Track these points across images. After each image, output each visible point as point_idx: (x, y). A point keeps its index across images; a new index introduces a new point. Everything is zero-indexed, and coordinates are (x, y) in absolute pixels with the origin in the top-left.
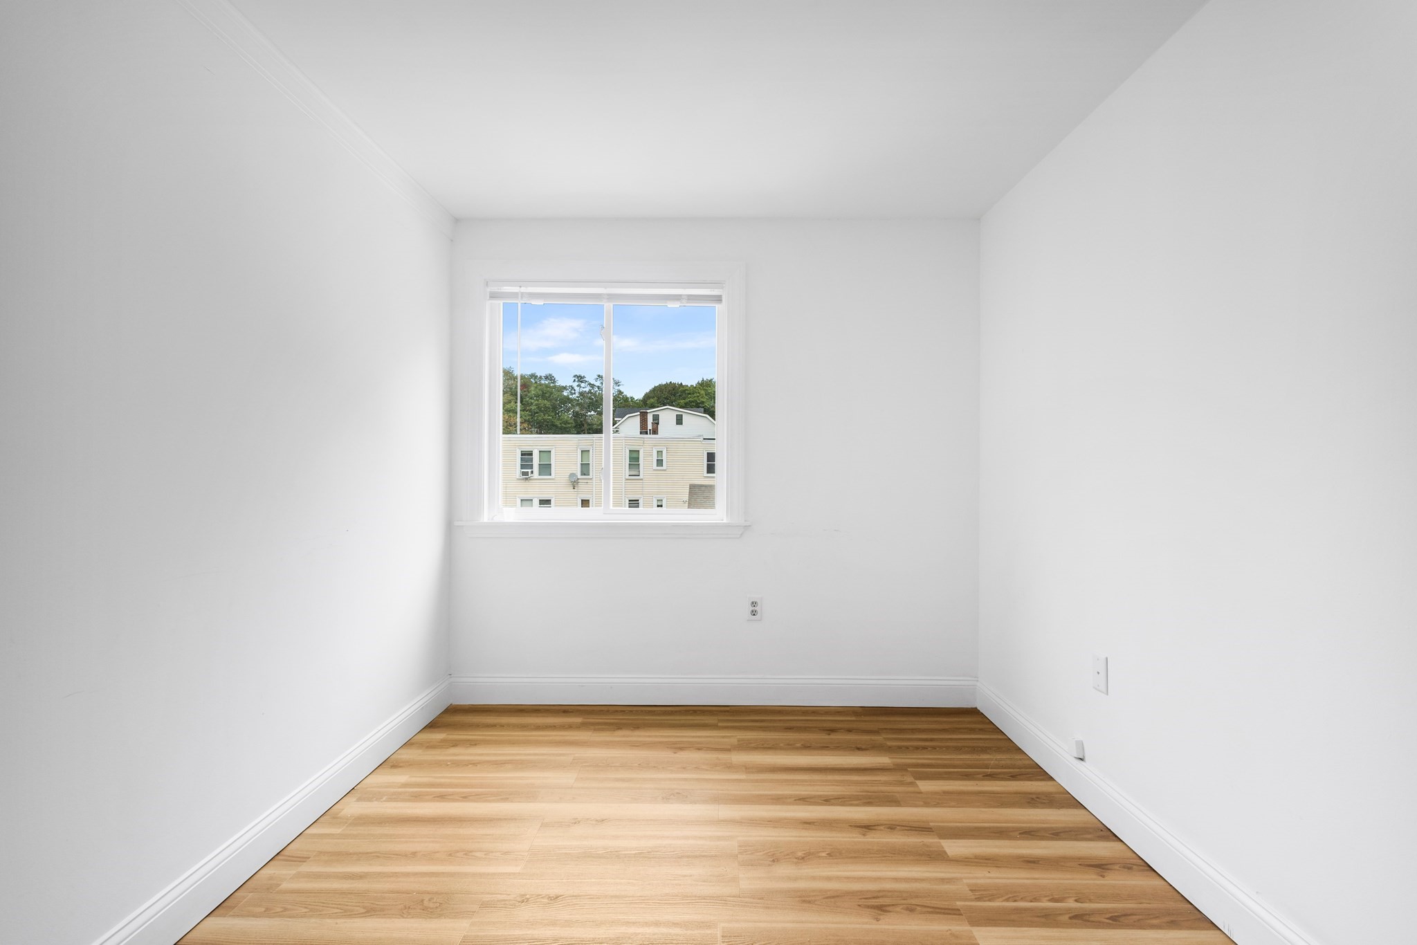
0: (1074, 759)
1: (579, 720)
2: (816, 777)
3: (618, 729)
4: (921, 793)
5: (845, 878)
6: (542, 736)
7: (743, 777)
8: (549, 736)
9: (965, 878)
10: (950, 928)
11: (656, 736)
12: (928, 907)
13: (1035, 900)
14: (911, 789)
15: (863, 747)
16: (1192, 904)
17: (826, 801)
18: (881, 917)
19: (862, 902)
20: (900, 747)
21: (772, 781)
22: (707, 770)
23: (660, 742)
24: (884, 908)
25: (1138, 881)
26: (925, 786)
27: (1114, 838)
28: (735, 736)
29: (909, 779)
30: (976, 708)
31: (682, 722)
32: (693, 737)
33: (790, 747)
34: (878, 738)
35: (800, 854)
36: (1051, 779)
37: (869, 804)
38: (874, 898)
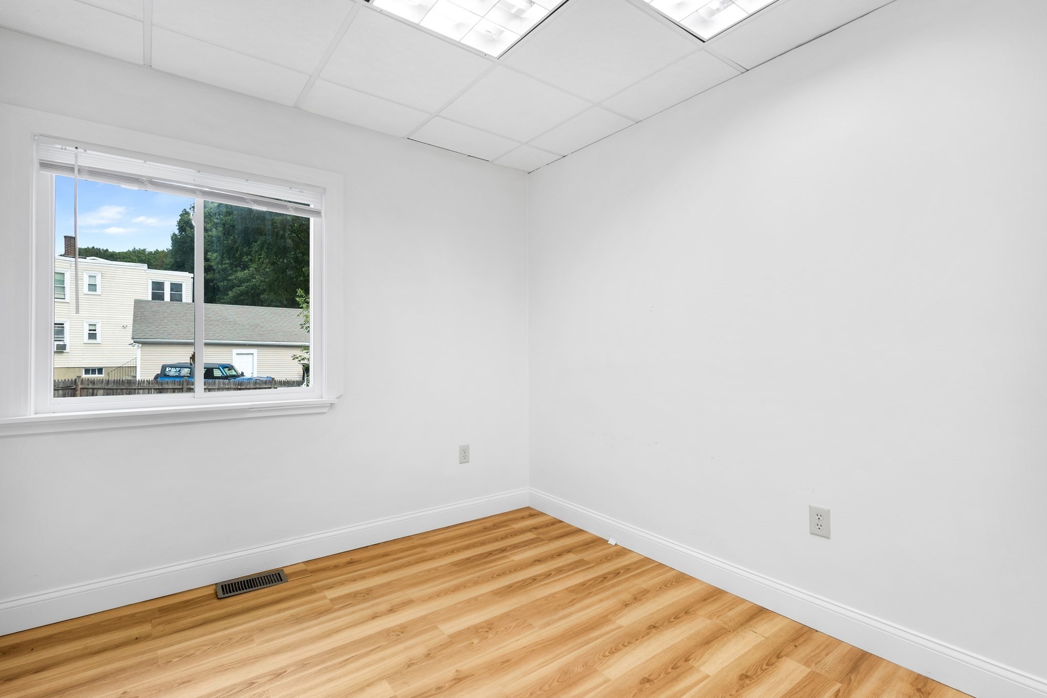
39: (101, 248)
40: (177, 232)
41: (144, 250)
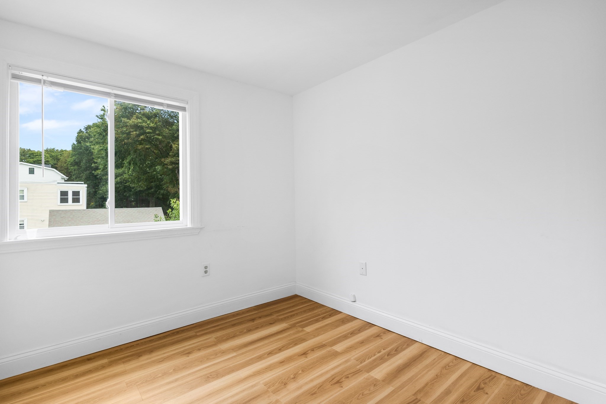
0: (351, 302)
1: (105, 361)
2: (266, 341)
3: (139, 356)
4: (309, 333)
5: (317, 377)
6: (87, 379)
7: (235, 354)
8: (92, 377)
9: (352, 357)
10: (364, 377)
11: (168, 352)
12: (351, 373)
13: (374, 355)
14: (304, 333)
15: (272, 322)
16: (406, 337)
17: (280, 350)
18: (342, 385)
19: (331, 383)
20: (285, 318)
21: (250, 351)
22: (214, 358)
23: (174, 354)
24: (340, 382)
25: (390, 336)
26: (308, 329)
27: (373, 325)
28: (212, 337)
29: (301, 329)
30: (296, 294)
31: (176, 340)
32: (190, 345)
33: (242, 333)
34: (274, 316)
35: (292, 376)
36: (341, 312)
37: (296, 344)
38: (333, 379)
39: (26, 148)
40: (76, 143)
41: (54, 149)
